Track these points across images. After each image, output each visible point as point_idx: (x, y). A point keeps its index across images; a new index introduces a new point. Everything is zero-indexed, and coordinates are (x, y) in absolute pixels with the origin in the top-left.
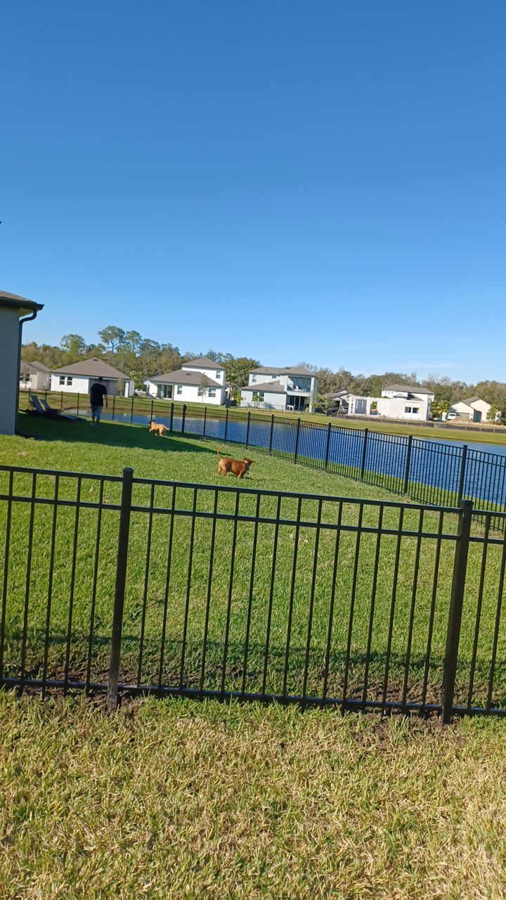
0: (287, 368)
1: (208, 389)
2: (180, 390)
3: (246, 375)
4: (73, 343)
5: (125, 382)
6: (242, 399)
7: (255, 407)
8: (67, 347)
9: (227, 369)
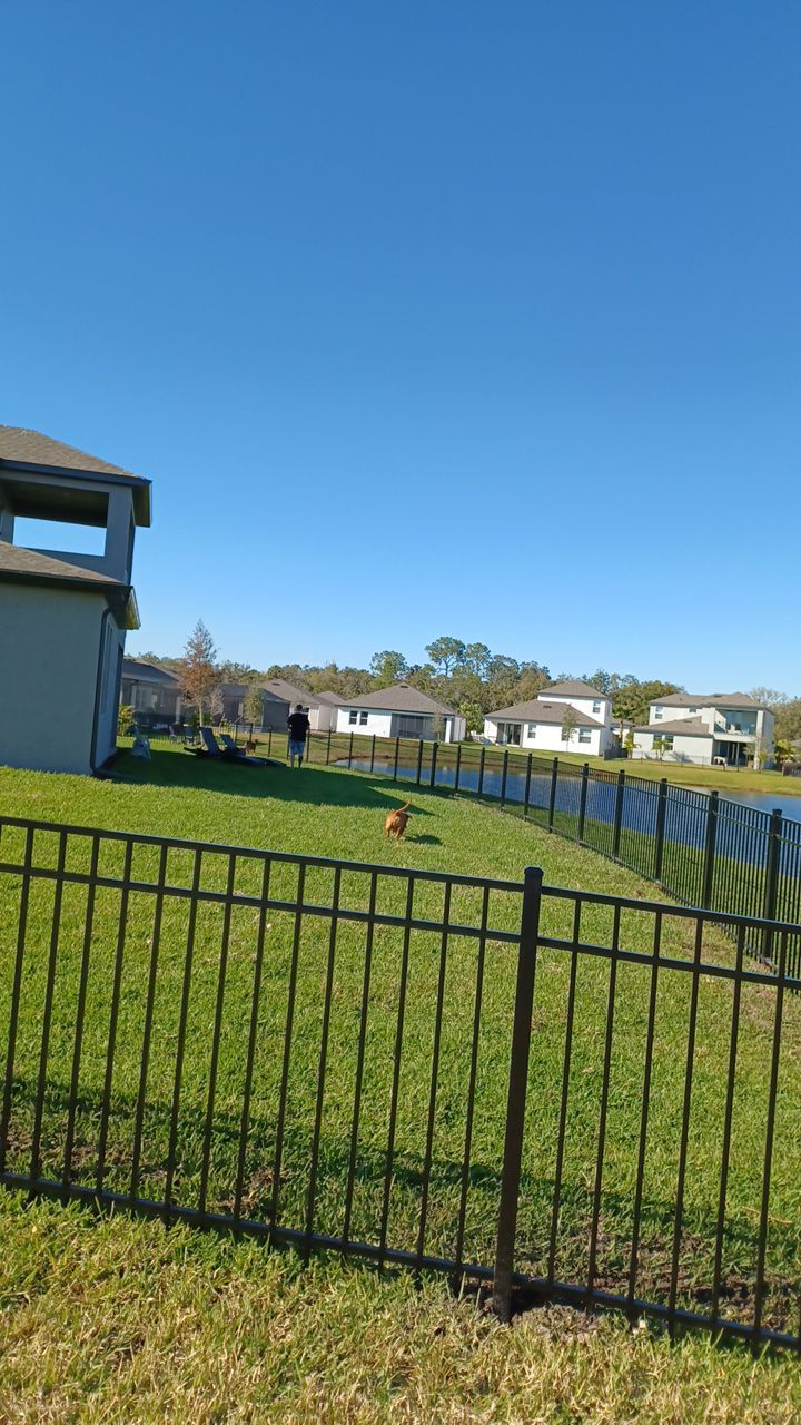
0: (716, 696)
1: (578, 730)
2: (534, 730)
3: (644, 707)
4: (388, 663)
5: (446, 720)
6: (634, 746)
7: (657, 760)
8: (381, 669)
9: (613, 698)
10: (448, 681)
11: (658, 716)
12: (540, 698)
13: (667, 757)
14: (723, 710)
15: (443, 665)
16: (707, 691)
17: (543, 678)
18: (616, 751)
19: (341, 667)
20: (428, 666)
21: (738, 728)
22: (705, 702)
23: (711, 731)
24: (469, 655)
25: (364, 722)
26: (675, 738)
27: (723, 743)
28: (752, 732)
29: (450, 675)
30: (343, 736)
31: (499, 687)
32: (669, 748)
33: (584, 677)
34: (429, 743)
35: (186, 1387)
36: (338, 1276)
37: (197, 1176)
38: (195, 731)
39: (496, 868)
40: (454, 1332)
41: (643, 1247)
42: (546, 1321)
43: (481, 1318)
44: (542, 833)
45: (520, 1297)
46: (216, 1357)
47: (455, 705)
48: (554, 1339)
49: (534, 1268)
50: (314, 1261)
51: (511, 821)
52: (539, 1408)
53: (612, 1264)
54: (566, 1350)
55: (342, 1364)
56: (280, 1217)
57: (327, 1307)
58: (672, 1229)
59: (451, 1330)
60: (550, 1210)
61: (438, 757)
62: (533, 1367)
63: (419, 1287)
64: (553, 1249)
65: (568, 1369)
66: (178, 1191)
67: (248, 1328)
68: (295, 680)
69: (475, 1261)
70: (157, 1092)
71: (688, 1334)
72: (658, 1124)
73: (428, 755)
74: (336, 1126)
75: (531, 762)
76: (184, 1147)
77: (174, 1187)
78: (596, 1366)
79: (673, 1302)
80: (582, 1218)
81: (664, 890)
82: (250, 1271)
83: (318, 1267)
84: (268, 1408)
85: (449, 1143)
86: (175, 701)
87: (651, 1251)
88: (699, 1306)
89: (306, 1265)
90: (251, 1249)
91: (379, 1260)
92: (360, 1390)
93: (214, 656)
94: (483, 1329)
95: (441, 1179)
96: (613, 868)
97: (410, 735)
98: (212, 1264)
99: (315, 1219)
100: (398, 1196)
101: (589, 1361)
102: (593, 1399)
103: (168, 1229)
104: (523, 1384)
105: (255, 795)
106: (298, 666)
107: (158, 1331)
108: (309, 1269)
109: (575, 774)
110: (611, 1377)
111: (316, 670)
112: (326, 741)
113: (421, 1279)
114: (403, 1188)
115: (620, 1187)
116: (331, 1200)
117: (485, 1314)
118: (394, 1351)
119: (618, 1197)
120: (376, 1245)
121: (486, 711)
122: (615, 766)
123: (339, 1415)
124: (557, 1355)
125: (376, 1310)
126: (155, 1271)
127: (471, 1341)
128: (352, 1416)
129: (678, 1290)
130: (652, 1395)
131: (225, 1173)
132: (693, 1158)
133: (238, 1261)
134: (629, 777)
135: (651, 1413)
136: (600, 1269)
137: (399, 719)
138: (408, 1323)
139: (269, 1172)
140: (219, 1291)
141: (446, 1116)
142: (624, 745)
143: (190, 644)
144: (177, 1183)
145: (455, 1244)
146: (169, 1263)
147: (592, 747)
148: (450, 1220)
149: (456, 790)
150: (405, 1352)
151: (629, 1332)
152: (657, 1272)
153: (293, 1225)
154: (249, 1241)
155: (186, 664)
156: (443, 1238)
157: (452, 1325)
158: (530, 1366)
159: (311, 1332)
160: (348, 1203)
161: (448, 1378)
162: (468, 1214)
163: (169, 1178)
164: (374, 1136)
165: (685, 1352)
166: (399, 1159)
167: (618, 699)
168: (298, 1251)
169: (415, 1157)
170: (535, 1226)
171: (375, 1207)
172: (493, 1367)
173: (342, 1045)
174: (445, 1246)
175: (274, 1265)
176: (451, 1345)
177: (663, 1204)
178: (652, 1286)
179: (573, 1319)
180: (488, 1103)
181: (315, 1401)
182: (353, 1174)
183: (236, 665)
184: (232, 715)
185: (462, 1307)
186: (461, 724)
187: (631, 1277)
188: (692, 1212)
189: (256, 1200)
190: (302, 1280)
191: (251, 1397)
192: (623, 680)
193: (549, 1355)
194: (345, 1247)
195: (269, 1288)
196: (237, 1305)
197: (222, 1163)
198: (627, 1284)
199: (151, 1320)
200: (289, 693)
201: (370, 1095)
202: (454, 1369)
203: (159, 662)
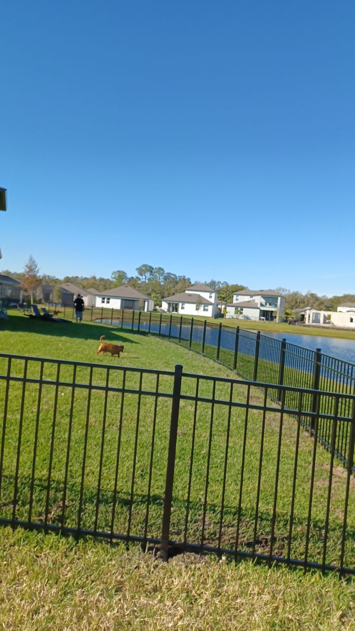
0: (262, 291)
1: (203, 306)
2: (183, 306)
3: (231, 296)
4: (119, 276)
5: (145, 301)
6: (227, 313)
7: (236, 318)
8: (116, 279)
9: (218, 292)
10: (146, 284)
11: (237, 300)
12: (187, 292)
13: (241, 317)
14: (264, 297)
15: (144, 277)
16: (258, 289)
17: (188, 283)
18: (219, 315)
19: (98, 277)
20: (137, 278)
21: (270, 305)
22: (257, 293)
23: (259, 306)
24: (155, 272)
25: (108, 302)
26: (244, 309)
27: (264, 311)
28: (276, 306)
29: (147, 281)
30: (98, 308)
31: (169, 287)
32: (241, 313)
33: (206, 282)
34: (137, 311)
35: (21, 600)
36: (92, 547)
37: (27, 507)
38: (29, 306)
39: (166, 366)
40: (143, 567)
41: (225, 526)
42: (183, 560)
43: (155, 561)
44: (186, 351)
45: (171, 550)
46: (35, 586)
47: (149, 295)
48: (186, 567)
49: (178, 538)
50: (81, 541)
51: (173, 346)
52: (179, 596)
53: (212, 534)
54: (191, 572)
55: (93, 584)
56: (66, 522)
57: (86, 561)
58: (237, 518)
59: (142, 567)
60: (185, 512)
61: (141, 318)
62: (177, 580)
63: (128, 549)
64: (186, 530)
65: (192, 579)
66: (18, 513)
67: (50, 572)
68: (76, 283)
69: (153, 536)
70: (9, 470)
71: (243, 561)
72: (233, 473)
73: (137, 317)
74: (91, 482)
75: (182, 320)
76: (21, 494)
77: (16, 511)
78: (204, 577)
79: (236, 548)
80: (199, 515)
81: (238, 374)
82: (51, 547)
83: (83, 543)
84: (59, 606)
85: (142, 486)
86: (19, 293)
87: (228, 527)
88: (248, 548)
89: (78, 543)
90: (53, 537)
91: (110, 538)
92: (100, 595)
93: (38, 272)
94: (156, 565)
95: (138, 502)
96: (217, 365)
97: (129, 308)
98: (34, 545)
99: (82, 523)
100: (119, 510)
101: (201, 575)
102: (202, 591)
103: (14, 531)
104: (172, 587)
105: (57, 335)
106: (78, 277)
107: (9, 577)
108: (79, 545)
109: (201, 325)
110: (210, 581)
111: (86, 279)
112: (91, 311)
113: (129, 546)
114: (122, 507)
115: (215, 501)
116: (89, 514)
117: (157, 559)
118: (116, 577)
119: (215, 506)
120: (109, 532)
121: (163, 297)
122: (219, 321)
123: (91, 606)
124: (187, 574)
125: (109, 560)
126: (7, 550)
127: (150, 571)
128: (97, 607)
129: (239, 543)
130: (227, 587)
131: (41, 504)
132: (247, 487)
133: (46, 543)
134: (224, 326)
135: (226, 594)
136: (207, 537)
137: (124, 301)
138: (123, 565)
139: (61, 503)
140: (37, 557)
141: (142, 475)
142: (222, 312)
143: (26, 266)
144: (18, 510)
145: (144, 530)
146: (14, 546)
147: (209, 313)
148: (142, 519)
149: (149, 332)
150: (121, 577)
151: (218, 561)
152: (231, 536)
153: (72, 526)
154: (51, 534)
155: (24, 275)
156: (139, 527)
157: (143, 564)
158: (176, 579)
159: (79, 572)
160: (97, 515)
161: (140, 587)
162: (150, 517)
163: (14, 508)
164: (108, 485)
165: (241, 568)
166: (120, 494)
167: (220, 292)
168: (74, 537)
169: (128, 493)
170: (179, 520)
171: (109, 516)
172: (160, 581)
173: (95, 445)
174: (140, 531)
175: (62, 544)
176: (142, 573)
177: (234, 507)
178: (228, 542)
179: (195, 558)
180: (160, 468)
181: (80, 602)
182: (99, 502)
183: (49, 276)
184: (47, 299)
185: (147, 557)
186: (152, 303)
187: (219, 539)
188: (246, 510)
189: (55, 516)
190: (75, 550)
191: (51, 602)
192: (222, 284)
193: (184, 574)
194: (95, 534)
195: (60, 554)
196: (46, 562)
197: (39, 500)
198: (218, 542)
199: (5, 572)
200: (74, 290)
201: (108, 467)
202: (143, 583)
203: (12, 275)
